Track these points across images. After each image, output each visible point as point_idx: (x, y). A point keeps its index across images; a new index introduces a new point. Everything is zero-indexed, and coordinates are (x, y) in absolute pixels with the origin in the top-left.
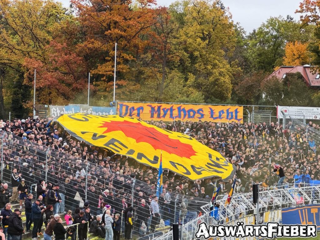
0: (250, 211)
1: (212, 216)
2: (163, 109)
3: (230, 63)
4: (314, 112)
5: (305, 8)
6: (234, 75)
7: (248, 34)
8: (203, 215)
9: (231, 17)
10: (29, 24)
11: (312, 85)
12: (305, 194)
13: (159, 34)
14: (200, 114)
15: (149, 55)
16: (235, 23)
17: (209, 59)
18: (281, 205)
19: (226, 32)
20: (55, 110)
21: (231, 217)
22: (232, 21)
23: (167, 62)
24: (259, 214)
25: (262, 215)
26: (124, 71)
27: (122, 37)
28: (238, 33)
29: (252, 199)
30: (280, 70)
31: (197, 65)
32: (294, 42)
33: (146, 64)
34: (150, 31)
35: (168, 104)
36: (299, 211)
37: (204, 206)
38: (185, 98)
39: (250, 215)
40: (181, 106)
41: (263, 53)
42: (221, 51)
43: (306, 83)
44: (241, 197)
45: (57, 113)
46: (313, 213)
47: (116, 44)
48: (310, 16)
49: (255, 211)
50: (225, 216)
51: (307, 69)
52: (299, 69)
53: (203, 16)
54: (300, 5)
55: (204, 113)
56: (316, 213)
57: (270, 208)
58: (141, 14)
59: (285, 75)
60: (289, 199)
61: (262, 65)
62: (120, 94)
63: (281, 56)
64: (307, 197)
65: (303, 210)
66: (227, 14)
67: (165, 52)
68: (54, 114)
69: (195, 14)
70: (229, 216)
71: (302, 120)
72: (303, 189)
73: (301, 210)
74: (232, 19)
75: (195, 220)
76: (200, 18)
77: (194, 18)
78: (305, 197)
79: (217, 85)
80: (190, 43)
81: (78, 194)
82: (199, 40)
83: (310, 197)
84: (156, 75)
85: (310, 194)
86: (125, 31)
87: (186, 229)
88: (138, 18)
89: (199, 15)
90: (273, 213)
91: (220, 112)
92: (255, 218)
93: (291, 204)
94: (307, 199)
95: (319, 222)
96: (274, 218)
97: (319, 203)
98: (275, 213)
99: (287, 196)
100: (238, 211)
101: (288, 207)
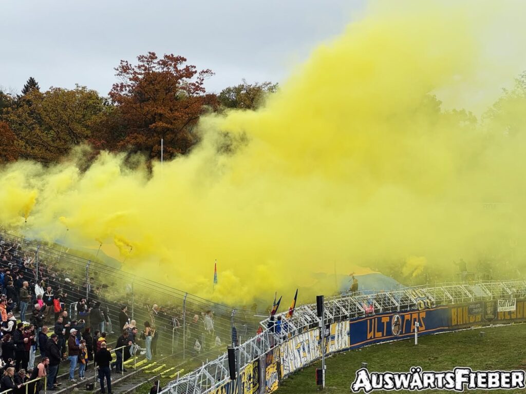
0: (314, 323)
1: (273, 332)
8: (262, 331)
10: (65, 117)
12: (374, 301)
18: (348, 316)
21: (294, 332)
24: (325, 327)
25: (328, 327)
27: (168, 129)
29: (316, 311)
36: (368, 321)
37: (263, 321)
39: (315, 328)
44: (305, 309)
46: (384, 323)
47: (162, 139)
49: (320, 323)
50: (287, 331)
56: (387, 322)
57: (337, 320)
58: (188, 104)
60: (358, 308)
64: (377, 304)
65: (373, 320)
70: (292, 331)
72: (372, 296)
73: (371, 320)
75: (254, 339)
78: (375, 305)
83: (380, 304)
85: (381, 301)
86: (172, 124)
87: (244, 348)
88: (185, 108)
90: (340, 324)
92: (320, 332)
93: (360, 314)
94: (377, 307)
95: (389, 332)
96: (341, 331)
97: (390, 311)
98: (342, 325)
99: (355, 305)
100: (301, 325)
101: (356, 317)
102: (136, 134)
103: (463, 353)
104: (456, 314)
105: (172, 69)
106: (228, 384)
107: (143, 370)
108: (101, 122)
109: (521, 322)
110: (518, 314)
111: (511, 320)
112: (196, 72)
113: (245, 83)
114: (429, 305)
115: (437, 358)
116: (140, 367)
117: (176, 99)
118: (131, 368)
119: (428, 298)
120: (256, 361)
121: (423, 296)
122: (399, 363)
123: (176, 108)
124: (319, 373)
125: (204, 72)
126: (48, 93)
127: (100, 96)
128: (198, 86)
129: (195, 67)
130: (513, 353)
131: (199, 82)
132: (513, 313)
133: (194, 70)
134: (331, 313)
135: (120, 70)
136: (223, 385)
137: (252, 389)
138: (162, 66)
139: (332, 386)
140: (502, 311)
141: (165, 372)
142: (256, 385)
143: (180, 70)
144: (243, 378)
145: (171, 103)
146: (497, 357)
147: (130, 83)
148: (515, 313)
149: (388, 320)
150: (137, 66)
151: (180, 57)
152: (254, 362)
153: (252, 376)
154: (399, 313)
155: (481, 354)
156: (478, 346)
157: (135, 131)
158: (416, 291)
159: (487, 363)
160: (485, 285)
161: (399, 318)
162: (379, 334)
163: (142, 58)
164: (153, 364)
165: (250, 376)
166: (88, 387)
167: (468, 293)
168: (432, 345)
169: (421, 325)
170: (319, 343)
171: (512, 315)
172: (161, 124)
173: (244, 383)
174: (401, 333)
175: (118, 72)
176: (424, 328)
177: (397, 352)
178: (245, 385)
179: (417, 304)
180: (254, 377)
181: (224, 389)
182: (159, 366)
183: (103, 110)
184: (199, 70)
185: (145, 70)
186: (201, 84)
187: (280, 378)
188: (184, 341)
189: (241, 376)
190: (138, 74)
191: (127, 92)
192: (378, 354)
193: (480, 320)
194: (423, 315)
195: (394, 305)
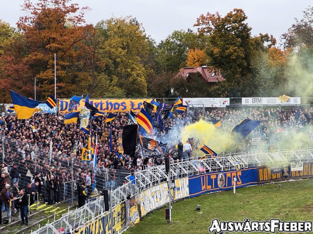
0: (163, 179)
1: (135, 184)
2: (95, 104)
3: (144, 66)
4: (211, 102)
5: (201, 22)
6: (148, 76)
7: (158, 44)
8: (127, 183)
9: (144, 31)
11: (209, 81)
12: (205, 164)
13: (89, 46)
14: (123, 106)
15: (82, 62)
16: (147, 36)
17: (128, 64)
18: (187, 174)
19: (141, 42)
21: (149, 184)
22: (145, 34)
23: (96, 68)
24: (171, 181)
25: (173, 181)
26: (63, 75)
27: (59, 49)
28: (150, 43)
29: (165, 170)
30: (184, 71)
31: (119, 69)
32: (194, 49)
33: (79, 70)
34: (81, 43)
35: (98, 99)
36: (202, 178)
38: (110, 95)
39: (164, 182)
40: (108, 101)
41: (171, 58)
42: (137, 57)
43: (204, 80)
44: (157, 169)
46: (212, 179)
47: (55, 54)
48: (205, 28)
49: (167, 179)
51: (204, 69)
52: (199, 69)
53: (123, 31)
54: (197, 20)
55: (126, 106)
56: (215, 179)
57: (180, 176)
58: (73, 31)
59: (188, 75)
60: (194, 169)
61: (170, 68)
62: (60, 93)
63: (185, 60)
64: (207, 166)
65: (205, 177)
66: (141, 29)
67: (94, 60)
69: (116, 30)
70: (148, 184)
71: (202, 108)
72: (204, 161)
73: (203, 177)
74: (145, 32)
75: (121, 187)
76: (120, 33)
77: (115, 33)
78: (206, 167)
79: (135, 84)
80: (113, 52)
81: (29, 171)
82: (120, 49)
83: (209, 166)
84: (87, 78)
85: (210, 164)
86: (62, 45)
87: (114, 194)
88: (71, 34)
89: (119, 30)
91: (139, 104)
92: (168, 185)
93: (195, 173)
94: (207, 168)
95: (216, 186)
96: (183, 184)
97: (217, 171)
98: (183, 180)
99: (192, 166)
100: (155, 180)
101: (193, 175)
102: (36, 52)
103: (267, 198)
104: (262, 173)
105: (61, 6)
106: (104, 217)
107: (43, 211)
108: (11, 44)
109: (307, 178)
110: (305, 173)
111: (300, 177)
112: (78, 8)
114: (244, 166)
115: (249, 202)
116: (41, 209)
117: (65, 27)
118: (35, 210)
119: (243, 162)
120: (123, 203)
121: (240, 160)
122: (223, 205)
123: (65, 33)
124: (167, 211)
125: (85, 8)
127: (11, 26)
128: (80, 19)
129: (78, 5)
130: (301, 198)
131: (81, 15)
132: (301, 172)
133: (77, 7)
134: (175, 172)
135: (24, 7)
136: (100, 218)
137: (120, 222)
138: (55, 4)
139: (176, 220)
140: (294, 170)
141: (59, 212)
142: (123, 219)
143: (67, 7)
144: (114, 215)
145: (61, 31)
146: (290, 201)
147: (32, 16)
148: (303, 172)
149: (215, 177)
150: (37, 3)
152: (122, 203)
153: (120, 213)
154: (222, 172)
155: (279, 199)
156: (277, 194)
157: (36, 50)
158: (235, 157)
159: (283, 204)
160: (282, 153)
161: (223, 175)
162: (209, 187)
164: (51, 207)
165: (119, 213)
166: (5, 222)
167: (270, 159)
168: (245, 194)
169: (238, 180)
170: (168, 192)
171: (301, 173)
172: (54, 45)
173: (114, 218)
174: (225, 186)
175: (23, 8)
176: (241, 182)
177: (221, 198)
178: (116, 219)
179: (235, 166)
180: (122, 214)
181: (100, 221)
182: (55, 208)
183: (12, 36)
184: (81, 7)
185: (42, 7)
186: (83, 17)
187: (140, 216)
188: (72, 192)
189: (113, 213)
190: (37, 9)
191: (29, 23)
192: (208, 200)
193: (280, 177)
194: (240, 174)
195: (219, 166)
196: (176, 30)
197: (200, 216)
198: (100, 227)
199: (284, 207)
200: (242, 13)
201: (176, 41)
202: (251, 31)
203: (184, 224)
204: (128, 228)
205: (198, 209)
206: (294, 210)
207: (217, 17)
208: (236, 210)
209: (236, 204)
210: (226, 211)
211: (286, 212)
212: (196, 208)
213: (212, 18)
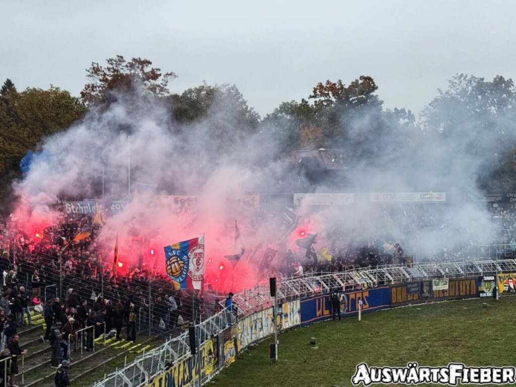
1: (230, 310)
4: (330, 198)
5: (318, 93)
7: (262, 119)
8: (221, 310)
10: (40, 115)
11: (328, 168)
12: (322, 283)
16: (249, 109)
18: (299, 295)
20: (69, 206)
21: (250, 310)
22: (246, 106)
24: (278, 306)
25: (280, 306)
28: (253, 118)
29: (269, 291)
32: (309, 126)
36: (317, 300)
37: (222, 301)
45: (72, 209)
48: (324, 101)
51: (322, 153)
52: (315, 154)
54: (313, 90)
57: (289, 299)
59: (300, 160)
60: (307, 288)
64: (325, 285)
65: (321, 299)
68: (68, 210)
72: (321, 278)
73: (319, 299)
75: (213, 317)
78: (323, 286)
83: (327, 285)
85: (328, 282)
87: (204, 326)
90: (292, 303)
92: (274, 310)
93: (309, 294)
94: (324, 288)
96: (293, 309)
98: (293, 304)
99: (305, 286)
100: (256, 304)
101: (306, 296)
103: (401, 328)
104: (395, 293)
105: (139, 71)
106: (190, 358)
107: (112, 346)
109: (453, 300)
110: (450, 292)
111: (444, 298)
112: (160, 75)
113: (205, 84)
114: (372, 285)
115: (378, 333)
116: (109, 343)
118: (102, 344)
119: (370, 279)
120: (215, 337)
121: (367, 277)
122: (344, 337)
124: (273, 347)
125: (169, 75)
126: (24, 93)
127: (72, 96)
128: (163, 88)
129: (159, 70)
130: (445, 327)
131: (164, 84)
132: (446, 291)
133: (159, 73)
134: (283, 293)
135: (91, 71)
136: (185, 359)
137: (211, 363)
138: (129, 68)
139: (284, 359)
140: (436, 289)
141: (133, 348)
142: (215, 359)
143: (147, 73)
144: (203, 354)
146: (431, 331)
147: (100, 83)
148: (448, 291)
150: (107, 68)
151: (146, 60)
153: (212, 351)
154: (344, 292)
155: (417, 328)
156: (415, 321)
158: (360, 273)
159: (422, 336)
160: (421, 267)
161: (345, 297)
162: (327, 312)
163: (111, 60)
165: (210, 350)
167: (406, 274)
168: (374, 321)
169: (364, 303)
170: (273, 320)
171: (445, 293)
173: (204, 357)
174: (348, 311)
175: (88, 73)
176: (367, 306)
177: (342, 328)
178: (206, 359)
179: (360, 284)
181: (186, 363)
183: (75, 109)
184: (163, 72)
185: (113, 72)
186: (166, 85)
187: (236, 353)
188: (150, 320)
189: (201, 351)
190: (108, 76)
191: (97, 92)
192: (326, 329)
193: (417, 298)
194: (366, 294)
195: (340, 285)
196: (286, 102)
197: (315, 353)
198: (185, 371)
199: (424, 340)
200: (371, 82)
201: (286, 116)
202: (382, 105)
203: (294, 363)
204: (221, 369)
205: (313, 343)
206: (436, 344)
207: (340, 87)
208: (361, 344)
209: (361, 336)
210: (348, 346)
211: (425, 347)
212: (309, 341)
213: (332, 87)
